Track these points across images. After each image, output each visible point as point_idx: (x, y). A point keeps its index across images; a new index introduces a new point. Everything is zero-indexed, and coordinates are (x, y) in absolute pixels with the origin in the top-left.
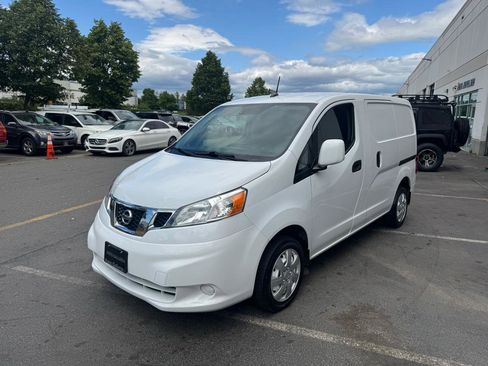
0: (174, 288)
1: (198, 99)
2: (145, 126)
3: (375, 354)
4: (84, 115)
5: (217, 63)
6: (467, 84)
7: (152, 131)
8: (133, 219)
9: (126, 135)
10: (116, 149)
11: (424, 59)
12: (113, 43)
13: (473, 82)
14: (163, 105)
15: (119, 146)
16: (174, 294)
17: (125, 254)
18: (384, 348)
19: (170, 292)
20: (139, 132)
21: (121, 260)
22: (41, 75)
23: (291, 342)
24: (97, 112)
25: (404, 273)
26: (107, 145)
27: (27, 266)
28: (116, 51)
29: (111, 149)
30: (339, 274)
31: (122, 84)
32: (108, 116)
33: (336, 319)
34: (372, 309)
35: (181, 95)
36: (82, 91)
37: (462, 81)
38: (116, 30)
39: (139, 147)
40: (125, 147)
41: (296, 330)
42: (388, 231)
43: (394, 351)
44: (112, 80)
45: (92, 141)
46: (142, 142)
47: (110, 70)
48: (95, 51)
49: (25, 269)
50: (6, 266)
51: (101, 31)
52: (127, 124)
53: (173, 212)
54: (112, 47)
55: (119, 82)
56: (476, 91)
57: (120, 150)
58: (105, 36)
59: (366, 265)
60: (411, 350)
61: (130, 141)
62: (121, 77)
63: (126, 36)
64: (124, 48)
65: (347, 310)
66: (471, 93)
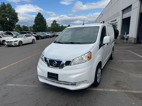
0: (76, 83)
1: (37, 27)
2: (25, 36)
3: (129, 92)
4: (2, 34)
5: (42, 16)
6: (114, 21)
7: (27, 38)
8: (57, 64)
9: (19, 39)
10: (16, 44)
11: (101, 14)
12: (8, 10)
13: (116, 20)
14: (24, 30)
15: (17, 43)
16: (76, 85)
17: (57, 75)
18: (130, 91)
19: (74, 84)
20: (23, 38)
21: (55, 77)
23: (106, 93)
24: (6, 33)
25: (122, 71)
26: (13, 43)
27: (11, 84)
28: (10, 13)
29: (14, 44)
30: (106, 73)
31: (13, 23)
32: (10, 34)
33: (113, 85)
34: (120, 81)
35: (29, 26)
37: (113, 20)
38: (9, 5)
39: (23, 43)
40: (19, 43)
41: (106, 90)
43: (133, 91)
44: (9, 22)
45: (7, 42)
46: (24, 41)
47: (8, 19)
48: (2, 13)
49: (12, 85)
50: (3, 85)
51: (4, 6)
52: (18, 36)
53: (72, 61)
54: (9, 11)
55: (12, 22)
56: (117, 22)
57: (18, 44)
58: (5, 8)
59: (111, 70)
60: (136, 90)
61: (20, 41)
62: (12, 21)
63: (13, 8)
64: (12, 11)
65: (115, 82)
66: (115, 23)
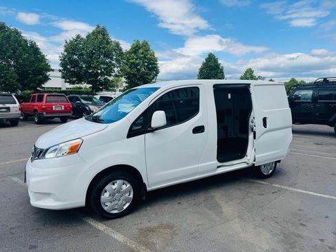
5: (216, 61)
12: (142, 54)
22: (102, 74)
28: (144, 58)
36: (126, 83)
38: (145, 45)
42: (253, 181)
51: (137, 46)
54: (142, 56)
58: (138, 49)
63: (151, 48)
64: (149, 56)
